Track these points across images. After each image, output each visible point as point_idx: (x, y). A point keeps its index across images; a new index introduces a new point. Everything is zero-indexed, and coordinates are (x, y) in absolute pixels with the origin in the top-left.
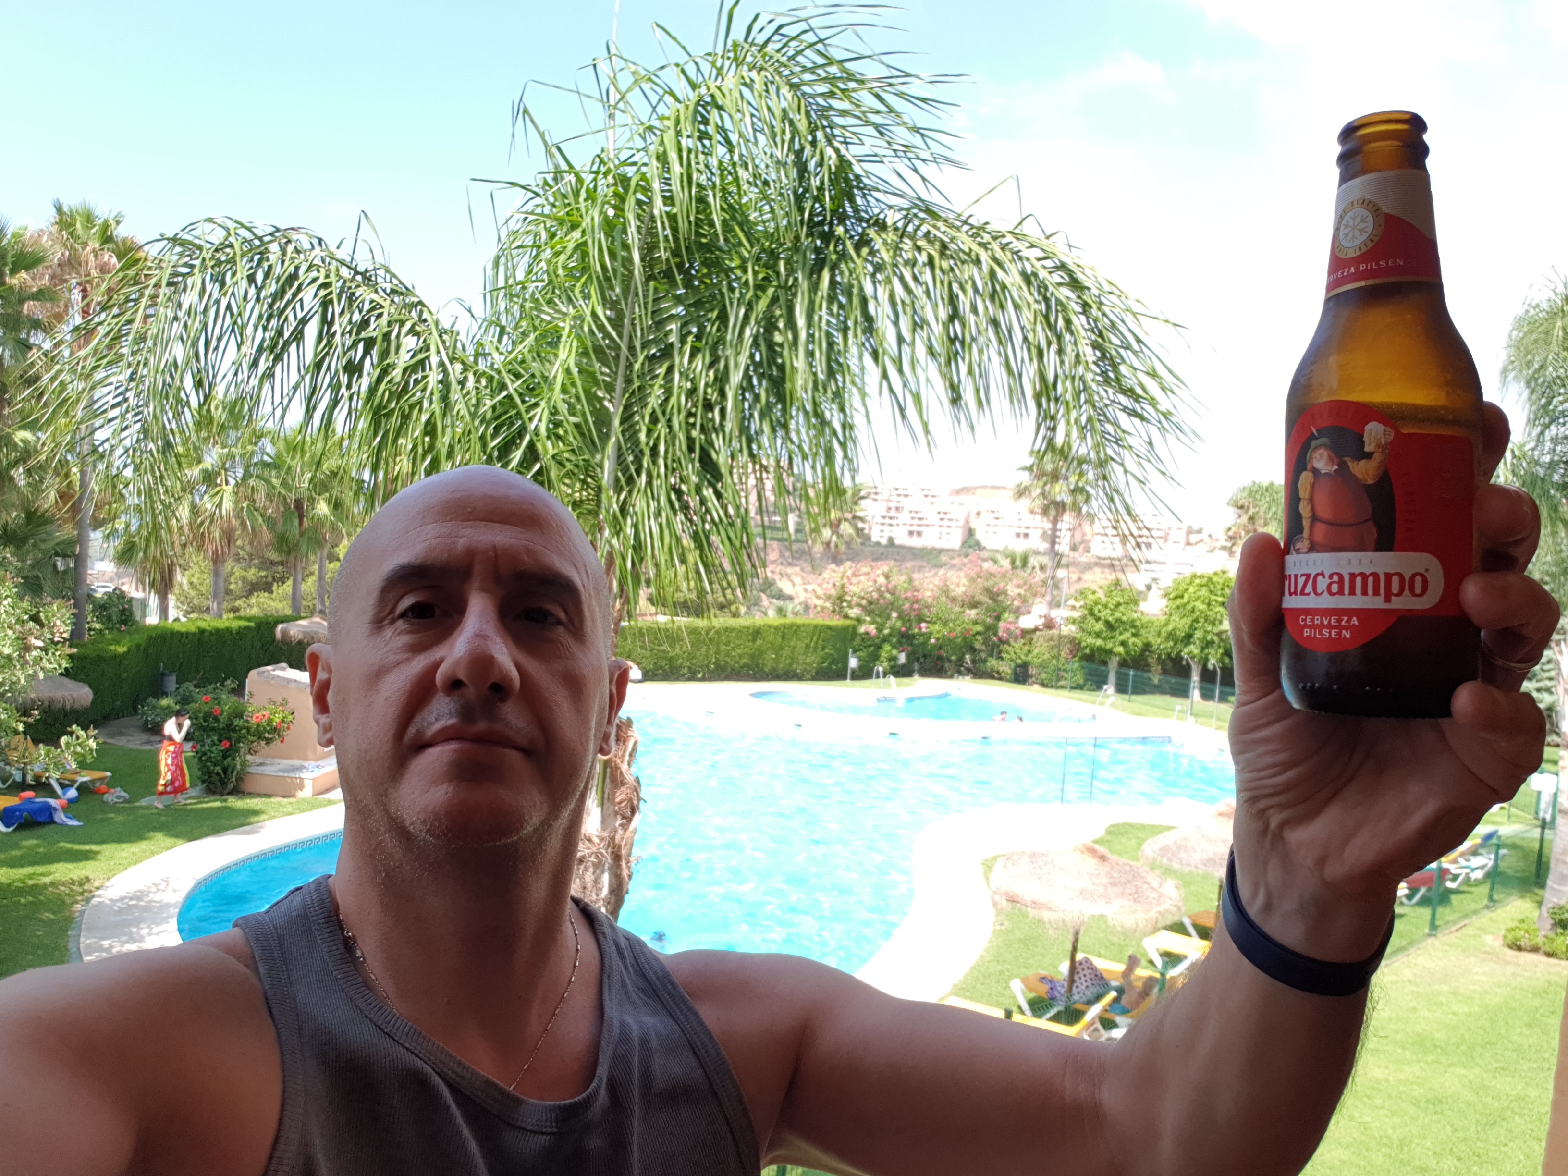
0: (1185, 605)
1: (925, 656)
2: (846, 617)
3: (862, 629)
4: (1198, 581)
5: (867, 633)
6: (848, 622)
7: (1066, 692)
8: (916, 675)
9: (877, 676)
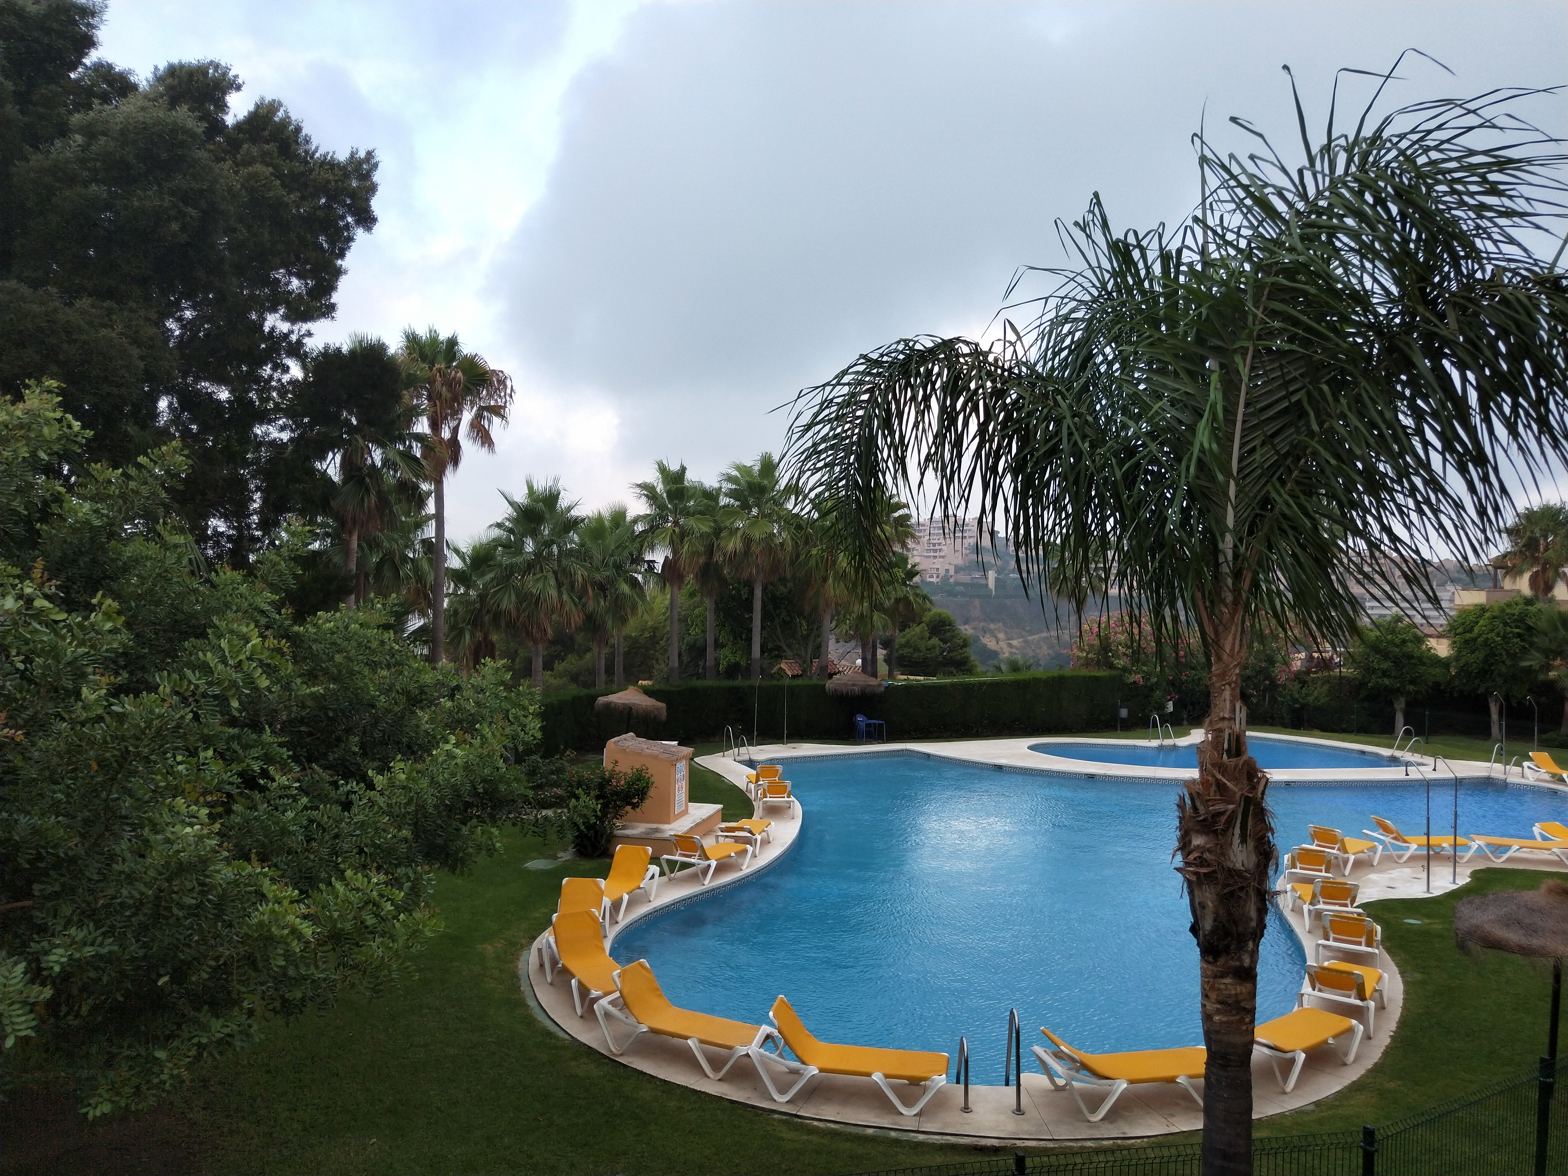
0: (1474, 640)
1: (1192, 704)
2: (1111, 666)
3: (1132, 678)
4: (1488, 615)
5: (1135, 682)
6: (1114, 672)
7: (1352, 736)
8: (1185, 723)
9: (1155, 726)
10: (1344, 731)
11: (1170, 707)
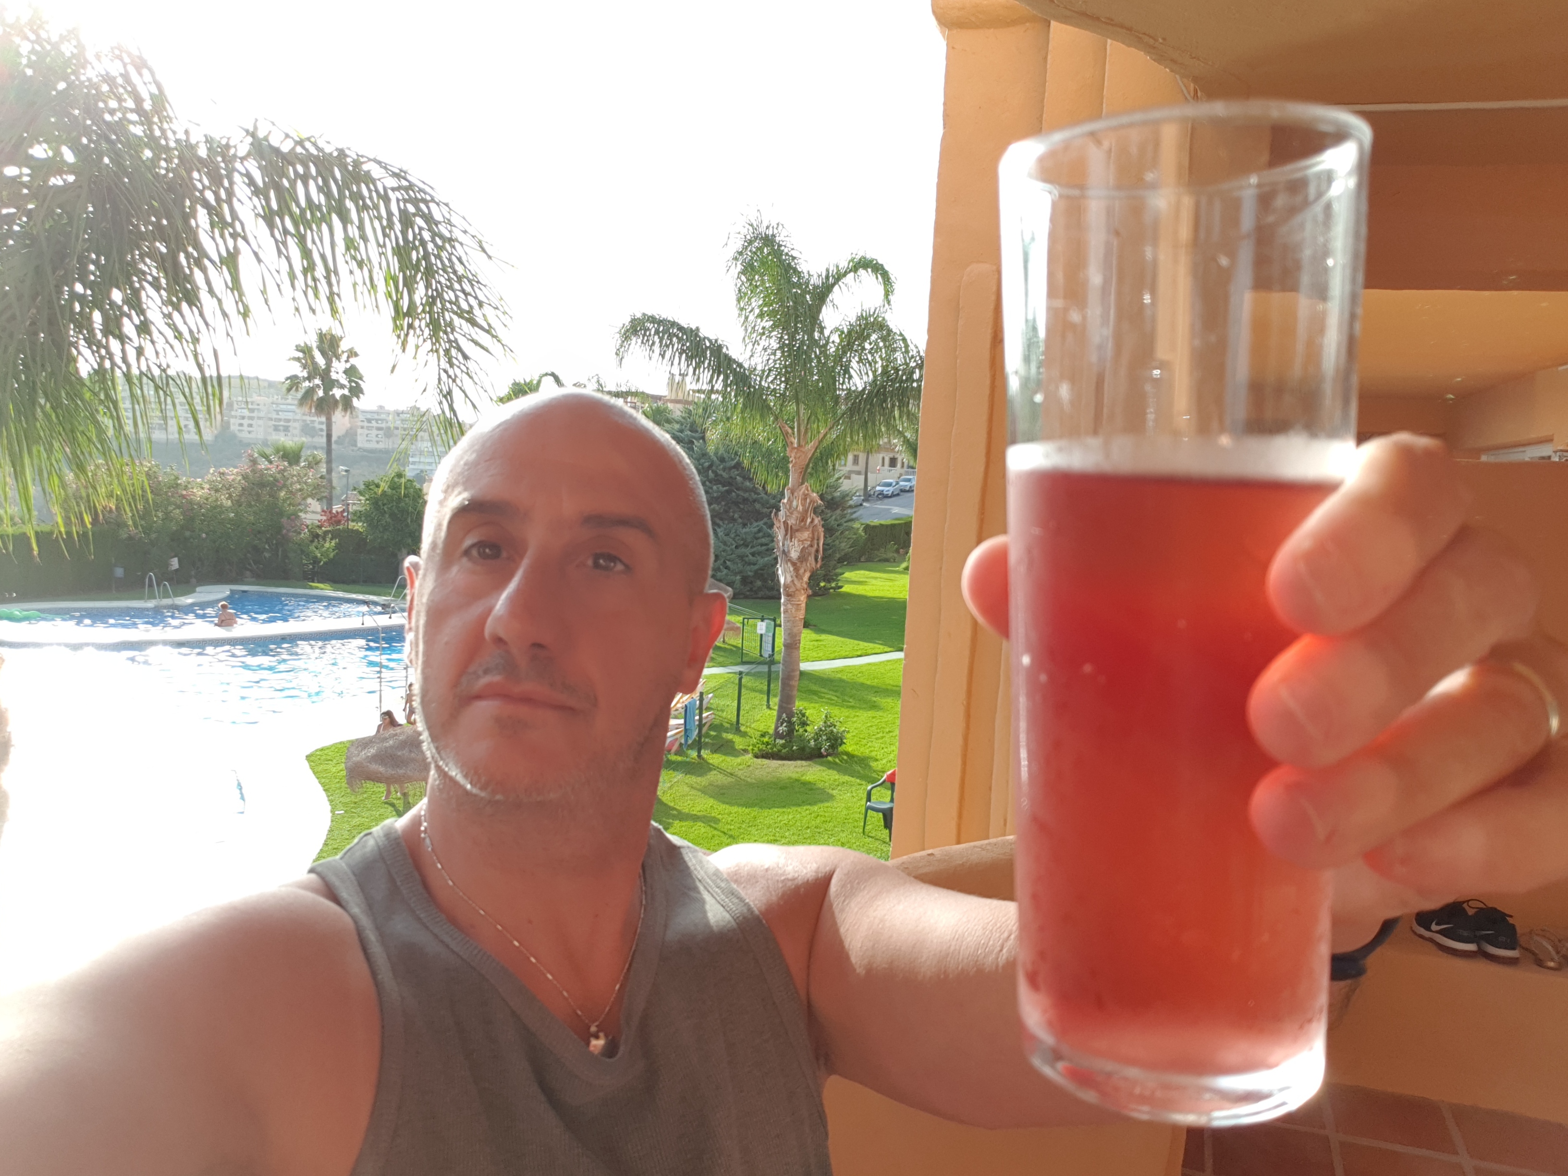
5: (131, 538)
7: (358, 587)
8: (194, 580)
9: (151, 585)
10: (354, 582)
11: (175, 563)
